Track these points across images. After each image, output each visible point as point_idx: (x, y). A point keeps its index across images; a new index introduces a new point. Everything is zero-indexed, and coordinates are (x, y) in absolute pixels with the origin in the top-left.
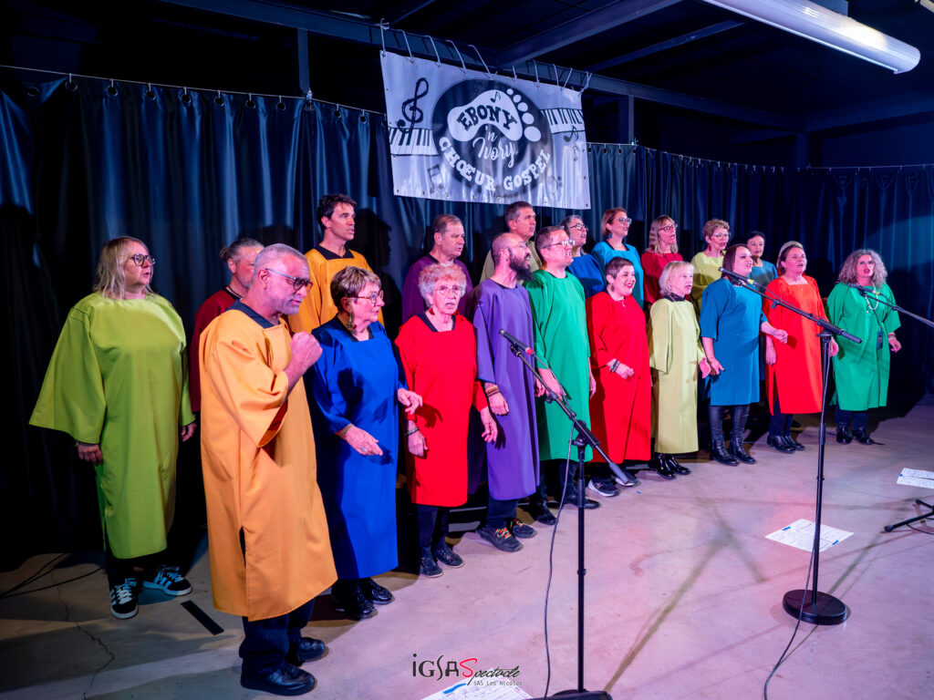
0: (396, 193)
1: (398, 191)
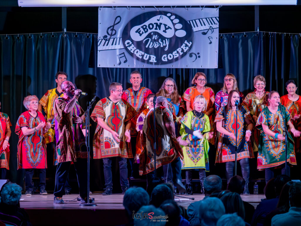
0: (98, 66)
1: (100, 65)
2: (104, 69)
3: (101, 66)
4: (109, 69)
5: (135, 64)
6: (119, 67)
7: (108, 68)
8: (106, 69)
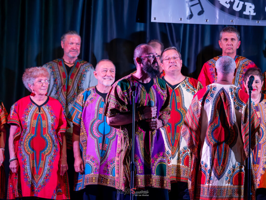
0: (153, 20)
1: (155, 19)
2: (163, 25)
3: (157, 21)
4: (172, 25)
5: (218, 17)
6: (189, 22)
7: (169, 24)
8: (167, 24)
